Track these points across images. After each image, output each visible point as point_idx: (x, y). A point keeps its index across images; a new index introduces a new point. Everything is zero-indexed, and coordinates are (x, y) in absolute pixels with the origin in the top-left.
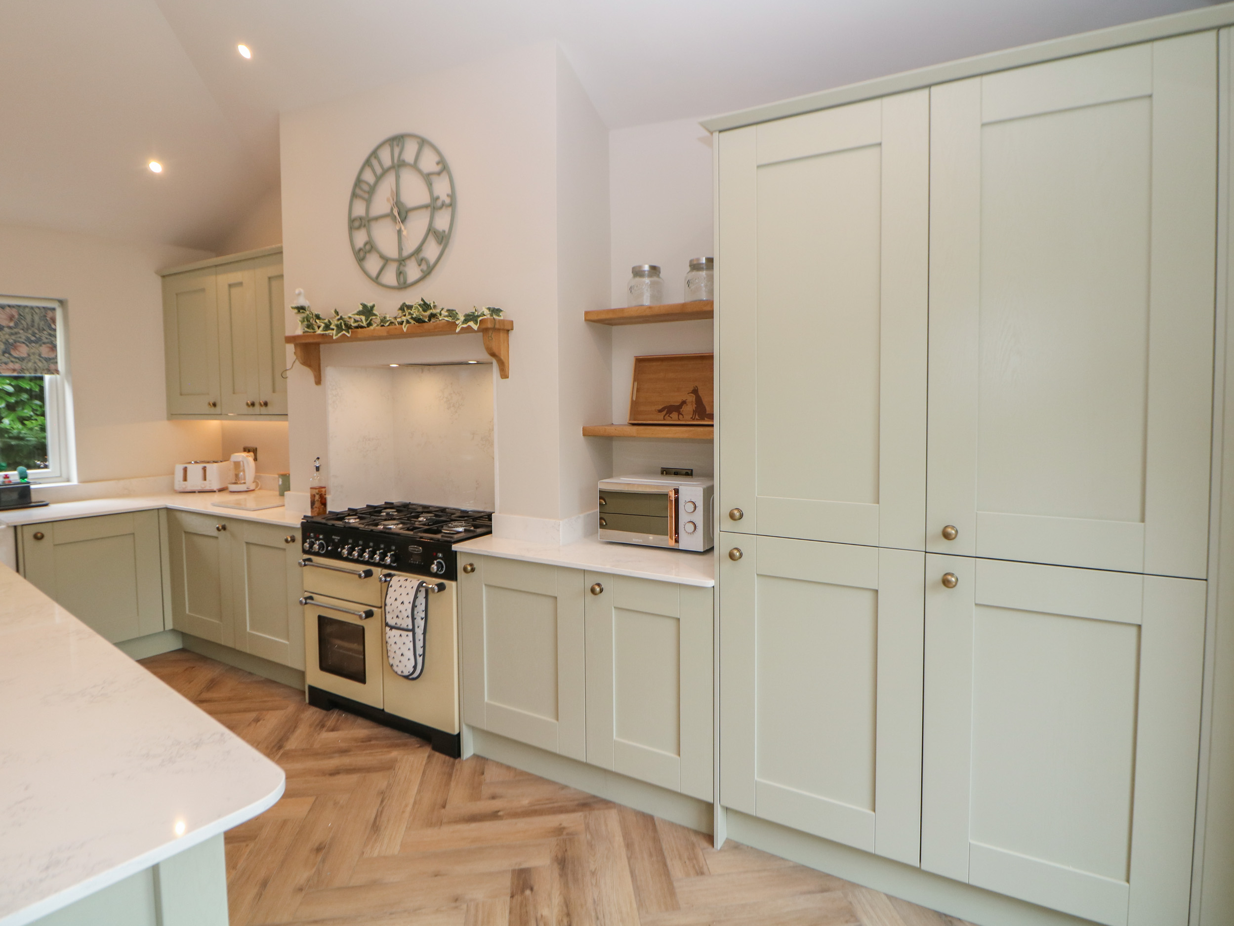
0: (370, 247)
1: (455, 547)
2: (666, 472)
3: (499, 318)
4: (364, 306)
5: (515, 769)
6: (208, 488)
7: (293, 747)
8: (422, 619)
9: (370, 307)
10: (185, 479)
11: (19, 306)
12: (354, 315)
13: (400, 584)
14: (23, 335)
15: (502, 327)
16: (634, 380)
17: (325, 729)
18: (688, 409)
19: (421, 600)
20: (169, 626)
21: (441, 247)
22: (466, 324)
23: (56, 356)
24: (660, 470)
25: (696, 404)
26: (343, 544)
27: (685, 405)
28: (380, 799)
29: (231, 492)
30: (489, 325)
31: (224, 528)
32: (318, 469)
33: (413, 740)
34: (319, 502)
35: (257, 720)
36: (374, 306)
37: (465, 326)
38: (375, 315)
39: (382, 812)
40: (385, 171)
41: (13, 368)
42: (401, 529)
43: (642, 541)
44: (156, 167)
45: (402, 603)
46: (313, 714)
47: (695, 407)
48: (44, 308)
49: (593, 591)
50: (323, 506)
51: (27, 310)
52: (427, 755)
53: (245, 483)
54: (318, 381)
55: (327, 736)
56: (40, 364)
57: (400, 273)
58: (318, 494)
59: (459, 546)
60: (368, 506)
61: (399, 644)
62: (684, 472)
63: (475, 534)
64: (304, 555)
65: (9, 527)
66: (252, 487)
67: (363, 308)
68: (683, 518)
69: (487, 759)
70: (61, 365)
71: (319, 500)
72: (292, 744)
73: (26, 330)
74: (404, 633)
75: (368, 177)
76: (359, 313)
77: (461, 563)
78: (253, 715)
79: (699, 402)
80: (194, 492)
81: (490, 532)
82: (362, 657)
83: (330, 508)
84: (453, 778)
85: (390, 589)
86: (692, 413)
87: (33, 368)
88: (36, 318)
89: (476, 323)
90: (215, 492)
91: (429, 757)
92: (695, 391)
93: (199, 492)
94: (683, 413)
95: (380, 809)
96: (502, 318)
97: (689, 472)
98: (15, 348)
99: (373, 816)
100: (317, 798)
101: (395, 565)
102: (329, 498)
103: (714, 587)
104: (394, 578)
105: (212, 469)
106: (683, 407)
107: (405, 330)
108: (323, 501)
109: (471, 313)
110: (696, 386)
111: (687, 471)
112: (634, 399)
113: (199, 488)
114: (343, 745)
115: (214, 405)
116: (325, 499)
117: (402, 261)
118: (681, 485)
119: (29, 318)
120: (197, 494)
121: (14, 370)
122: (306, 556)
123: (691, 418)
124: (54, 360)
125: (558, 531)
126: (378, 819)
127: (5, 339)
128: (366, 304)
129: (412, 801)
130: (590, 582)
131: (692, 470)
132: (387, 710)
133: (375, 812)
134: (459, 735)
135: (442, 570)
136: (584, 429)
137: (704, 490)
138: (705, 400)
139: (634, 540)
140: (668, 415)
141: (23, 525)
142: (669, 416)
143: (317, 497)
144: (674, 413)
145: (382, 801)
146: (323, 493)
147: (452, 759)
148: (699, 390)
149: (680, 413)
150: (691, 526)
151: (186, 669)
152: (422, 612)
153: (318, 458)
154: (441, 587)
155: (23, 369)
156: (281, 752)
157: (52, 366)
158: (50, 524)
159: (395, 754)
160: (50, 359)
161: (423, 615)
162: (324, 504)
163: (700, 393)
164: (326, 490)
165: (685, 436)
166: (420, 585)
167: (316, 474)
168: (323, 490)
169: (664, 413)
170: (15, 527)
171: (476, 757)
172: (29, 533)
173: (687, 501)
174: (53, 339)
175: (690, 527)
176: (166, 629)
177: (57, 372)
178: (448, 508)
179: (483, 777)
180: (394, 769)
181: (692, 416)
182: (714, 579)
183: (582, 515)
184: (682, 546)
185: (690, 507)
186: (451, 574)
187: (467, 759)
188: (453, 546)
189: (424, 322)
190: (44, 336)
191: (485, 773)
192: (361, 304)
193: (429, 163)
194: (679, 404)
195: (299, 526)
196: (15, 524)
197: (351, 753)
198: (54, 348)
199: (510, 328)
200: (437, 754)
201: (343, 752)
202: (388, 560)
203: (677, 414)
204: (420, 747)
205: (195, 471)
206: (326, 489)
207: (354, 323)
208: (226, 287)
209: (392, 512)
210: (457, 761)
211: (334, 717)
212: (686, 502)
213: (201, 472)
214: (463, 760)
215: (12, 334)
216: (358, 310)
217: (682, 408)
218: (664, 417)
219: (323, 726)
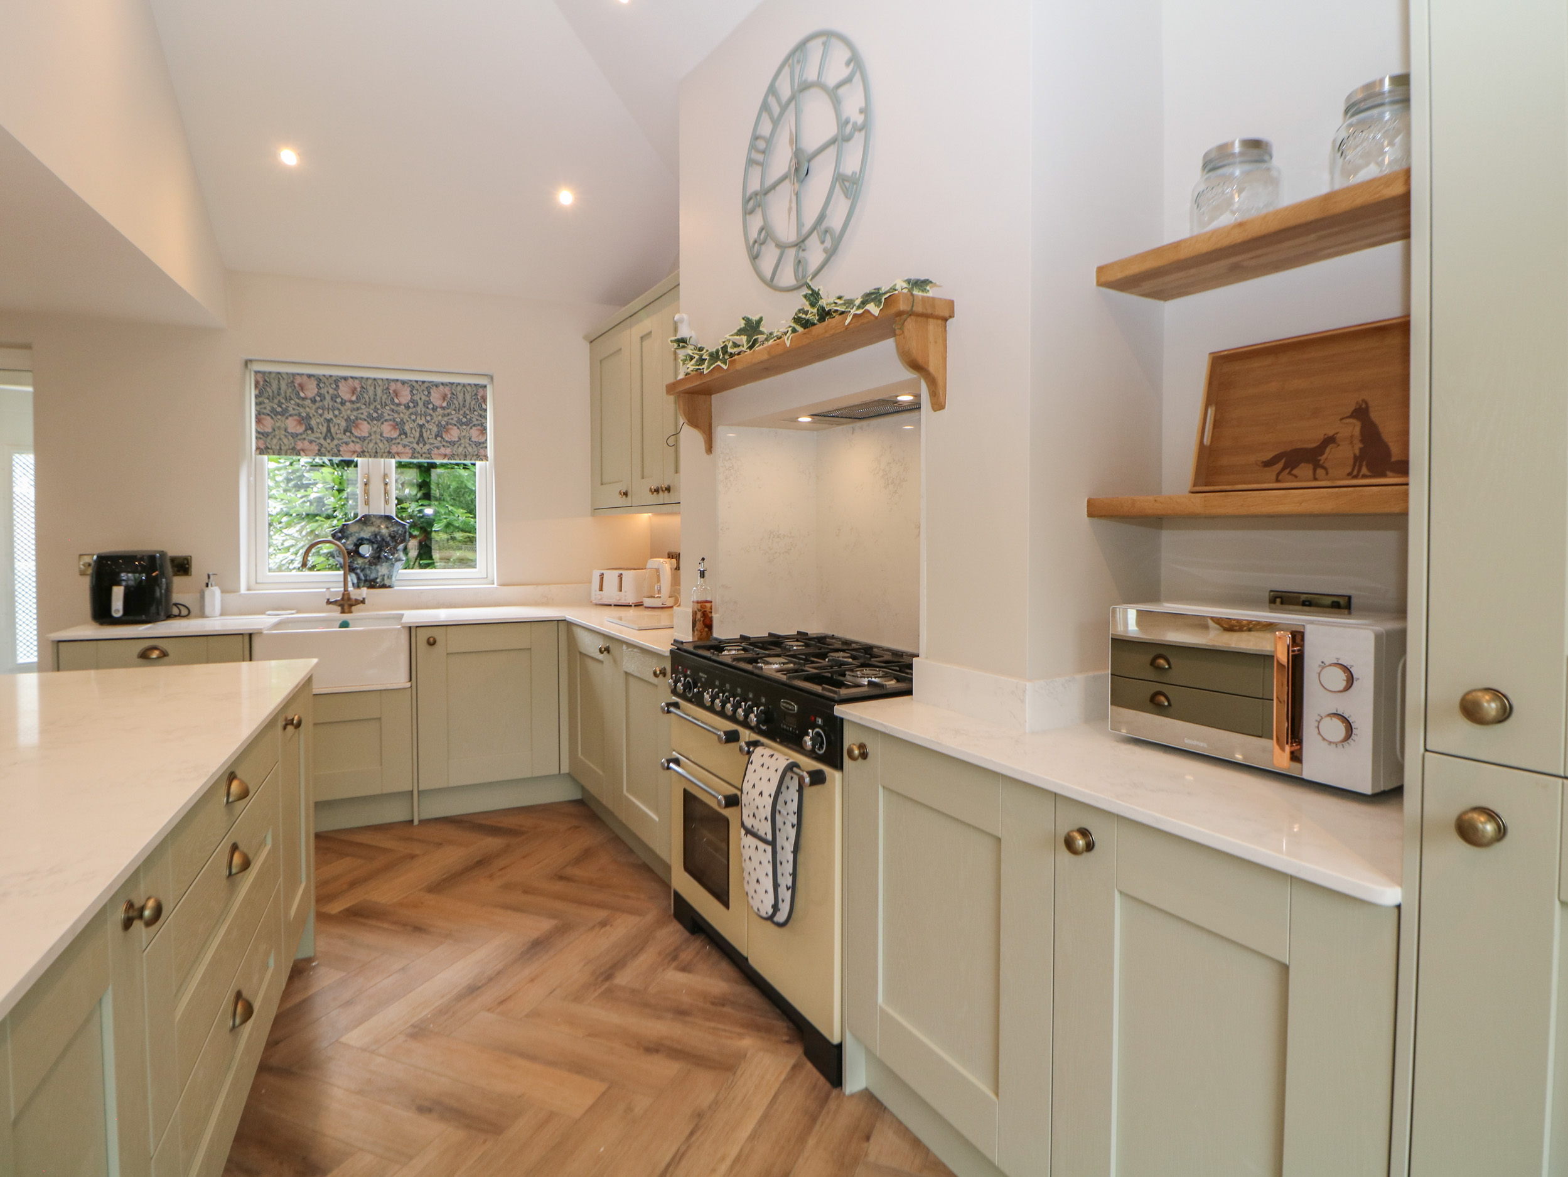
0: (766, 231)
1: (840, 710)
2: (1281, 599)
3: (925, 294)
4: (748, 320)
5: (927, 1151)
6: (623, 602)
7: (624, 983)
8: (793, 826)
9: (756, 321)
10: (601, 589)
11: (452, 384)
12: (732, 335)
13: (762, 760)
14: (455, 417)
15: (929, 311)
16: (1208, 403)
17: (674, 964)
18: (1342, 454)
19: (792, 794)
20: (565, 769)
21: (850, 202)
22: (863, 308)
23: (486, 440)
24: (1266, 596)
25: (1362, 441)
26: (709, 684)
27: (1332, 445)
28: (691, 1127)
29: (646, 607)
30: (902, 306)
31: (607, 650)
32: (702, 574)
33: (781, 1025)
34: (701, 622)
35: (603, 924)
36: (761, 319)
37: (860, 312)
38: (762, 333)
39: (683, 1155)
40: (784, 108)
41: (443, 452)
42: (778, 671)
43: (1205, 746)
44: (566, 197)
45: (761, 794)
46: (673, 933)
47: (1361, 449)
48: (475, 385)
49: (1069, 844)
50: (706, 629)
51: (459, 388)
52: (792, 1062)
53: (660, 597)
54: (709, 448)
55: (674, 977)
56: (470, 449)
57: (800, 261)
58: (699, 610)
59: (843, 709)
60: (770, 634)
61: (755, 863)
62: (1329, 601)
63: (883, 692)
64: (673, 697)
65: (403, 627)
66: (669, 602)
67: (745, 324)
68: (1316, 703)
69: (885, 1108)
70: (490, 452)
71: (702, 619)
72: (623, 978)
73: (457, 410)
74: (762, 846)
75: (766, 129)
76: (740, 332)
77: (850, 739)
78: (602, 914)
79: (1372, 438)
80: (610, 605)
81: (909, 692)
82: (726, 862)
83: (717, 634)
84: (817, 1127)
85: (749, 766)
86: (1351, 462)
87: (463, 453)
88: (468, 397)
89: (878, 304)
90: (631, 606)
91: (794, 1067)
92: (1361, 413)
93: (615, 605)
94: (1326, 465)
95: (683, 1149)
96: (930, 294)
97: (1342, 602)
98: (447, 431)
99: (668, 1159)
100: (609, 1088)
101: (764, 728)
102: (716, 617)
103: (1399, 907)
104: (759, 750)
105: (628, 576)
106: (1328, 450)
107: (788, 343)
108: (708, 622)
109: (875, 289)
110: (1363, 401)
111: (1335, 599)
112: (1207, 441)
113: (613, 602)
114: (686, 1000)
115: (626, 494)
116: (711, 619)
117: (800, 244)
118: (1312, 622)
119: (461, 397)
120: (613, 607)
121: (445, 456)
122: (675, 699)
123: (1349, 474)
124: (482, 445)
125: (1023, 701)
126: (671, 1169)
127: (438, 421)
128: (750, 317)
129: (734, 1152)
130: (1068, 823)
131: (1350, 598)
132: (751, 961)
133: (673, 1150)
134: (840, 1046)
135: (821, 747)
136: (1090, 503)
137: (1378, 638)
138: (1388, 430)
139: (1187, 741)
140: (1288, 470)
141: (417, 627)
142: (1290, 473)
143: (699, 615)
144: (1302, 465)
145: (692, 1133)
146: (708, 610)
147: (828, 1085)
148: (1371, 409)
149: (1317, 465)
150: (1339, 729)
151: (570, 828)
152: (793, 814)
153: (703, 559)
154: (818, 778)
155: (454, 454)
156: (607, 985)
157: (482, 452)
158: (445, 627)
159: (747, 1042)
160: (480, 443)
161: (794, 819)
162: (709, 626)
163: (1374, 416)
164: (712, 606)
165: (1329, 506)
166: (792, 767)
167: (699, 581)
168: (708, 605)
169: (1280, 465)
170: (410, 627)
171: (868, 1097)
172: (423, 636)
173: (1327, 664)
174: (483, 421)
175: (1336, 730)
176: (562, 772)
177: (486, 458)
178: (878, 647)
179: (866, 1145)
180: (735, 1073)
181: (1349, 470)
182: (1401, 885)
183: (1079, 677)
184: (1309, 771)
185: (1338, 679)
186: (833, 756)
187: (852, 1096)
188: (836, 707)
189: (814, 324)
190: (475, 416)
191: (872, 1139)
192: (743, 319)
193: (837, 71)
194: (1315, 445)
195: (668, 654)
196: (410, 625)
197: (688, 1019)
198: (483, 431)
199: (947, 315)
200: (809, 1065)
201: (681, 1013)
202: (753, 718)
203: (1311, 466)
204: (788, 1042)
205: (611, 577)
206: (713, 604)
207: (731, 348)
208: (639, 340)
209: (797, 646)
210: (835, 1092)
211: (695, 947)
212: (1323, 665)
213: (617, 580)
214: (844, 1094)
215: (444, 415)
216: (738, 328)
217: (1323, 453)
218: (1278, 475)
219: (675, 958)
